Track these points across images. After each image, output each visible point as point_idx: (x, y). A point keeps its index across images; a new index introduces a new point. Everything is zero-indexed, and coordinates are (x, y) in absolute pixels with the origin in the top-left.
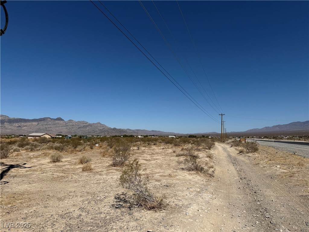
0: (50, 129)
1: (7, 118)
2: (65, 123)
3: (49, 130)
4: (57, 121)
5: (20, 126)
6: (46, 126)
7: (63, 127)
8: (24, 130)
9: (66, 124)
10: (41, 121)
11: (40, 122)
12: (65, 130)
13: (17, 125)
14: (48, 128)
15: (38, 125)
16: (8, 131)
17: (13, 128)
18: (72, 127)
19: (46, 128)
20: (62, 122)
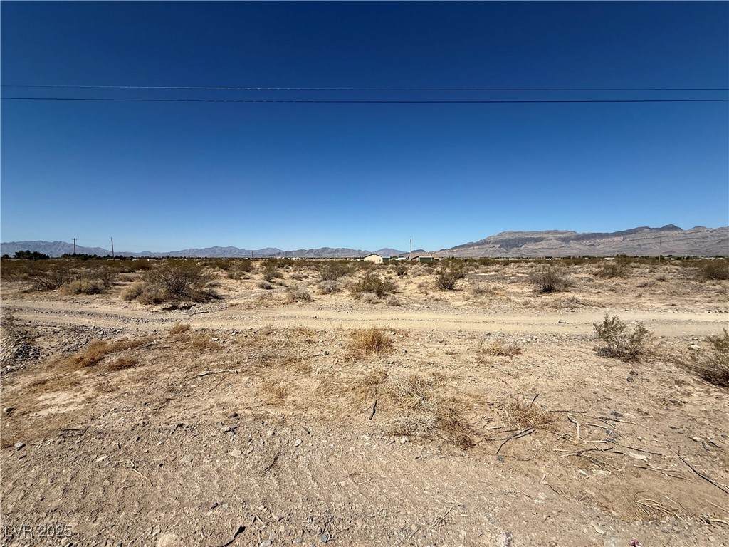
0: (647, 246)
1: (574, 234)
2: (683, 235)
3: (646, 249)
4: (663, 233)
5: (592, 245)
6: (640, 241)
7: (677, 242)
8: (599, 250)
9: (686, 237)
10: (630, 234)
11: (627, 236)
12: (685, 247)
13: (588, 242)
14: (644, 244)
15: (623, 240)
16: (575, 251)
17: (581, 247)
18: (703, 240)
19: (639, 245)
20: (676, 232)
